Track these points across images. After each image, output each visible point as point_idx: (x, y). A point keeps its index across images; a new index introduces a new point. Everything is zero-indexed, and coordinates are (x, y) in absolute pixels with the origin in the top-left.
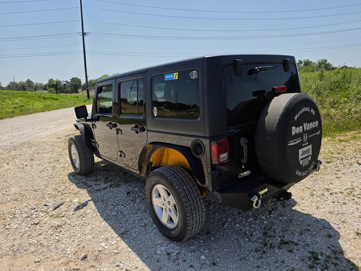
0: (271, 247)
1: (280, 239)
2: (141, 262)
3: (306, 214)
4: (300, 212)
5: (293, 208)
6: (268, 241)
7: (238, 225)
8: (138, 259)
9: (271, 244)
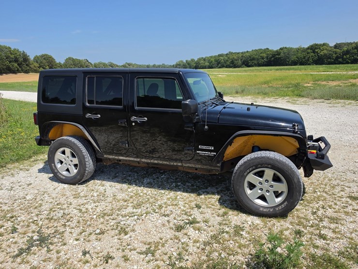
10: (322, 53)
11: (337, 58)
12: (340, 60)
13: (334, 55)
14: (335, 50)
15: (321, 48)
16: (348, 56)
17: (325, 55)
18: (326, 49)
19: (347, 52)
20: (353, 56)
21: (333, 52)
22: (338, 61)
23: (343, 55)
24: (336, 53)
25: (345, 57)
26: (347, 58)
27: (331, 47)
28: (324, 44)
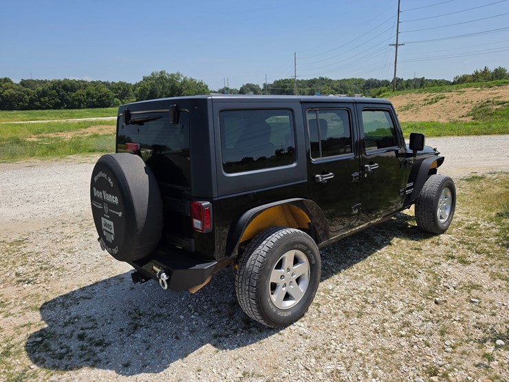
10: (6, 92)
11: (32, 101)
12: (37, 103)
13: (26, 97)
14: (25, 89)
15: (3, 85)
16: (47, 99)
17: (12, 95)
18: (11, 87)
19: (44, 94)
20: (54, 99)
21: (24, 92)
22: (35, 105)
23: (40, 97)
24: (28, 95)
25: (42, 99)
26: (46, 102)
27: (17, 85)
28: (6, 80)
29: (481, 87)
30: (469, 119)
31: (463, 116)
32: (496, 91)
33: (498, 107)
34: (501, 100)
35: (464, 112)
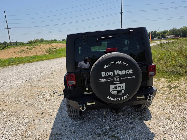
0: (106, 136)
1: (114, 134)
2: (54, 121)
3: (147, 127)
4: (145, 125)
5: (144, 122)
6: (108, 133)
7: (104, 120)
8: (54, 120)
9: (107, 134)
29: (45, 44)
30: (48, 54)
31: (45, 53)
32: (51, 45)
33: (55, 49)
34: (54, 47)
35: (45, 52)
